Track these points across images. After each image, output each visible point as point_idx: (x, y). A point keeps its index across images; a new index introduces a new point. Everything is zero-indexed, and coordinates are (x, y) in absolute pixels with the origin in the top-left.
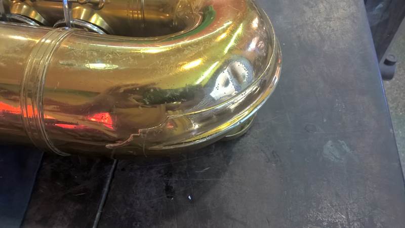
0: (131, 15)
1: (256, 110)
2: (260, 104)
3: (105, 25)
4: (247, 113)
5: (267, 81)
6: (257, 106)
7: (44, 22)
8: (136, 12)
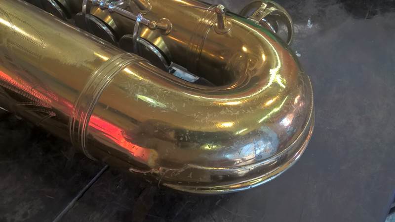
0: (191, 48)
1: (270, 179)
2: (275, 175)
3: (165, 49)
4: (260, 180)
5: (288, 156)
6: (272, 176)
7: (116, 28)
8: (196, 46)
